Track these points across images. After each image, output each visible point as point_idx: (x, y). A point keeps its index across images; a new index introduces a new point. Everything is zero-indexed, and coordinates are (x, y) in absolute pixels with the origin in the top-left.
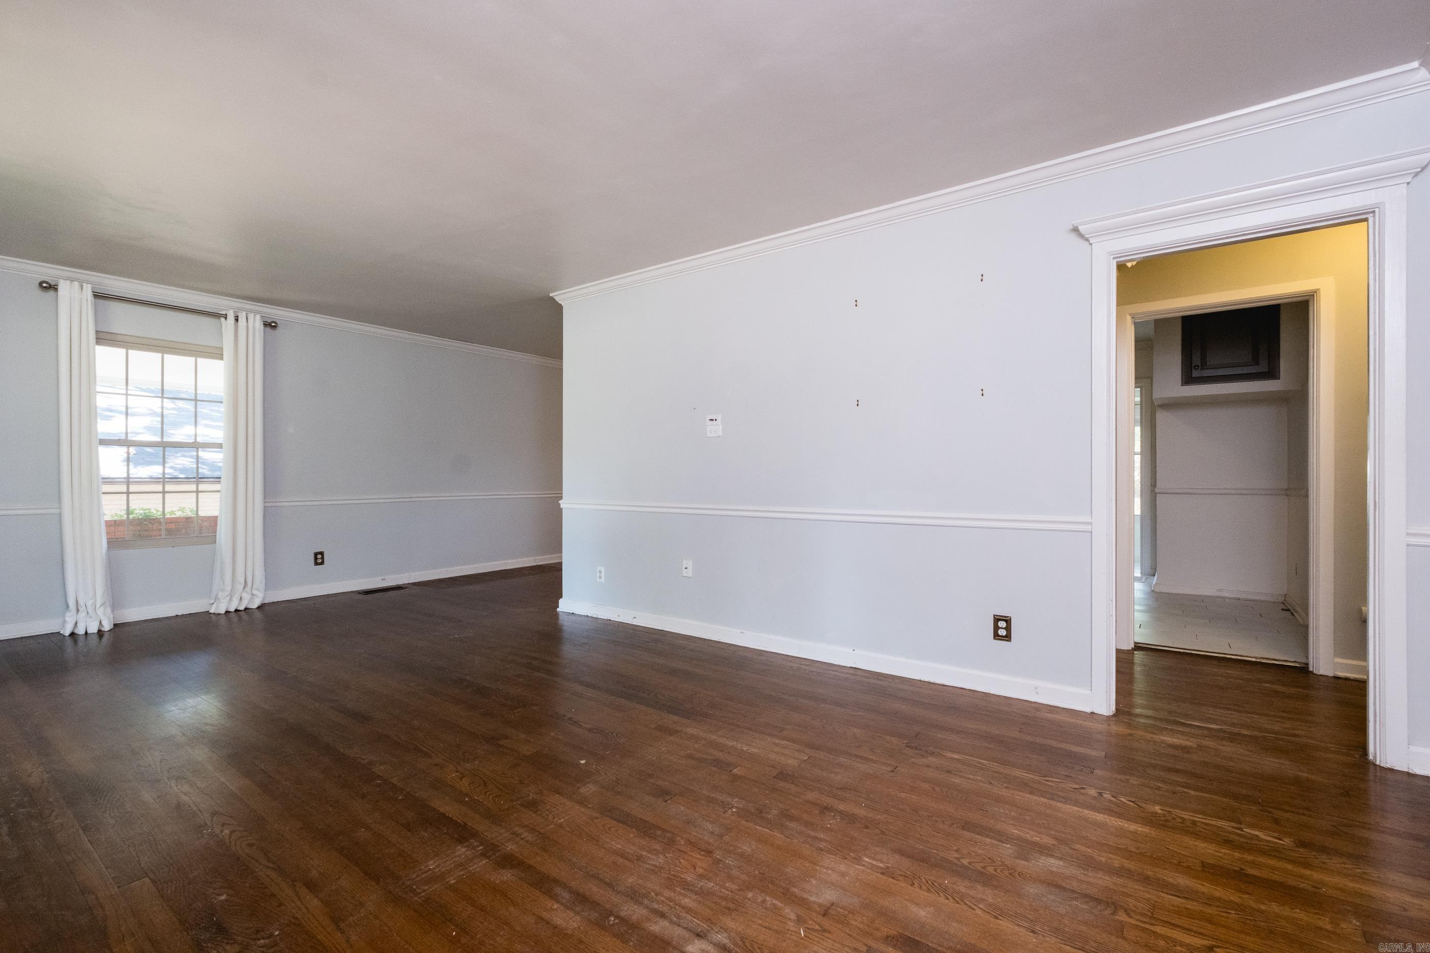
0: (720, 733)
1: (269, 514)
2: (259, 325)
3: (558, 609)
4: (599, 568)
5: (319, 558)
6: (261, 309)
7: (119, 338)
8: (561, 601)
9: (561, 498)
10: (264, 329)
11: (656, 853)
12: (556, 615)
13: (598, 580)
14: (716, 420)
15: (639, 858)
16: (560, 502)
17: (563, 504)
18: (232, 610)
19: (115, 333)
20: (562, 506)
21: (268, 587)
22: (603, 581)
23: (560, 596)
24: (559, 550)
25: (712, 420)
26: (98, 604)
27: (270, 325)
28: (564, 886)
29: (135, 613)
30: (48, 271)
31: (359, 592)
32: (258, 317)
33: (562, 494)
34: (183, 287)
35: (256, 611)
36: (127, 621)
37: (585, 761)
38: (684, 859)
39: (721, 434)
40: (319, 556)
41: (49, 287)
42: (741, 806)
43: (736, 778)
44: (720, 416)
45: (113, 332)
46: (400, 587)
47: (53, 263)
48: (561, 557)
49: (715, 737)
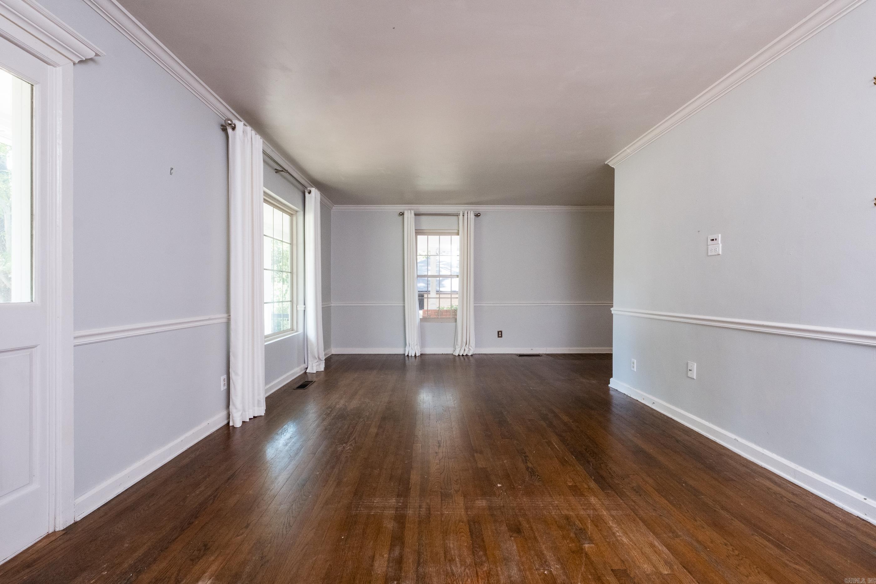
0: (614, 513)
1: (477, 309)
2: (472, 216)
3: (609, 385)
4: (633, 360)
5: (500, 334)
6: (473, 208)
7: (425, 231)
8: (611, 379)
9: (612, 306)
10: (475, 218)
11: (463, 562)
12: (608, 389)
13: (632, 369)
14: (716, 240)
15: (452, 561)
16: (611, 309)
17: (614, 310)
18: (461, 355)
19: (423, 230)
20: (613, 312)
21: (476, 346)
22: (635, 371)
23: (611, 376)
24: (611, 345)
25: (713, 240)
26: (415, 344)
27: (477, 215)
28: (402, 548)
29: (429, 350)
30: (400, 208)
31: (517, 355)
32: (472, 212)
33: (613, 303)
34: (443, 204)
35: (470, 356)
36: (426, 353)
37: (501, 485)
38: (472, 580)
39: (720, 253)
40: (500, 333)
41: (402, 214)
42: (554, 573)
43: (580, 551)
44: (720, 235)
45: (423, 229)
46: (539, 355)
47: (402, 204)
48: (612, 350)
49: (605, 513)
